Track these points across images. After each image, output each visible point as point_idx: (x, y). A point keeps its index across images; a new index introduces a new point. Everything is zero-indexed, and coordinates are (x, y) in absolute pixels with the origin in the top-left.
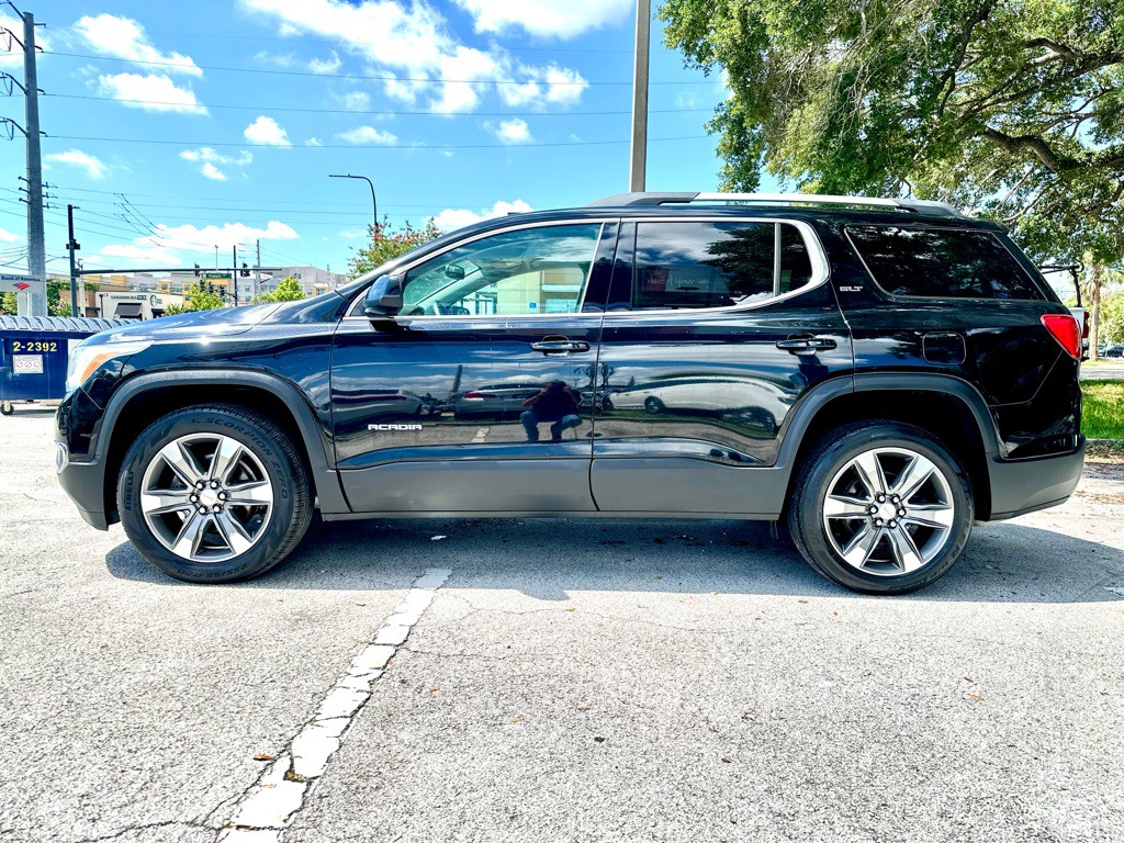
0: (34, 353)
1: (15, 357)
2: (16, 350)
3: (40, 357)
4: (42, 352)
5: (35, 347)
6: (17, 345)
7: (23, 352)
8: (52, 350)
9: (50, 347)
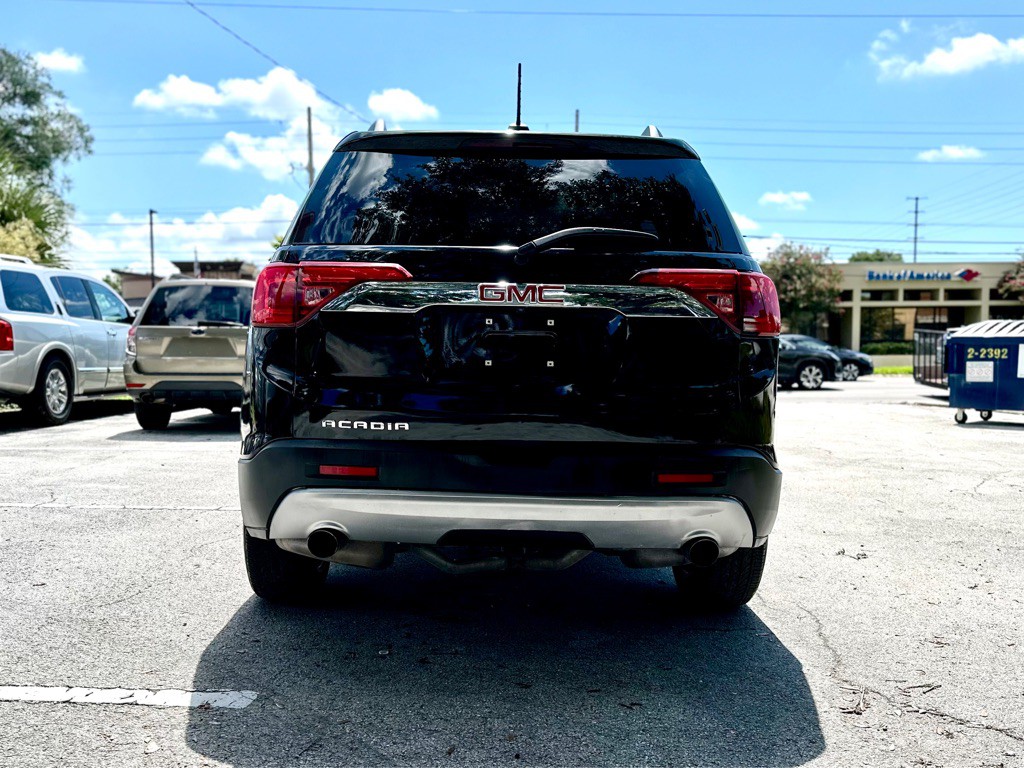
0: (986, 359)
1: (968, 364)
2: (970, 356)
3: (991, 364)
4: (993, 359)
5: (987, 353)
6: (971, 351)
7: (976, 358)
8: (1003, 357)
9: (1002, 354)
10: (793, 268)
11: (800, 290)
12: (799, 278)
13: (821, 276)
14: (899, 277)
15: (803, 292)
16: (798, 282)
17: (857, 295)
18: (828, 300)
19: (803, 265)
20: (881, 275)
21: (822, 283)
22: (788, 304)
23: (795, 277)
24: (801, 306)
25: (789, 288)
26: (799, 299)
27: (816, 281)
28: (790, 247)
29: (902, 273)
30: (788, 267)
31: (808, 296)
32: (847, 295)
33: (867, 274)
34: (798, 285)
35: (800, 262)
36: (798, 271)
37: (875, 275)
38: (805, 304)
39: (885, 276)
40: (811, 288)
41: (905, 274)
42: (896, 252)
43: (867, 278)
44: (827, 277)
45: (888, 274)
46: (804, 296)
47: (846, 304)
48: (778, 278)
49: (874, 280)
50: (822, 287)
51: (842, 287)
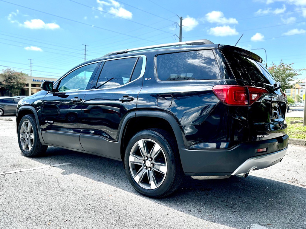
10: (11, 76)
11: (14, 83)
12: (14, 79)
13: (20, 79)
14: (41, 81)
15: (16, 83)
16: (14, 80)
17: (30, 85)
18: (23, 86)
19: (15, 76)
20: (36, 80)
21: (21, 81)
22: (11, 86)
23: (13, 79)
24: (15, 87)
25: (11, 82)
26: (14, 85)
27: (19, 81)
28: (10, 70)
29: (42, 80)
30: (10, 76)
31: (17, 84)
32: (27, 85)
33: (33, 79)
34: (14, 81)
35: (13, 74)
36: (13, 77)
37: (35, 80)
38: (17, 87)
39: (37, 81)
40: (18, 82)
41: (43, 80)
42: (26, 74)
43: (33, 81)
44: (22, 79)
45: (38, 80)
46: (16, 84)
47: (27, 87)
48: (7, 79)
49: (34, 81)
50: (21, 82)
51: (26, 83)
